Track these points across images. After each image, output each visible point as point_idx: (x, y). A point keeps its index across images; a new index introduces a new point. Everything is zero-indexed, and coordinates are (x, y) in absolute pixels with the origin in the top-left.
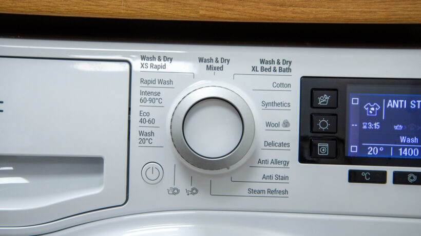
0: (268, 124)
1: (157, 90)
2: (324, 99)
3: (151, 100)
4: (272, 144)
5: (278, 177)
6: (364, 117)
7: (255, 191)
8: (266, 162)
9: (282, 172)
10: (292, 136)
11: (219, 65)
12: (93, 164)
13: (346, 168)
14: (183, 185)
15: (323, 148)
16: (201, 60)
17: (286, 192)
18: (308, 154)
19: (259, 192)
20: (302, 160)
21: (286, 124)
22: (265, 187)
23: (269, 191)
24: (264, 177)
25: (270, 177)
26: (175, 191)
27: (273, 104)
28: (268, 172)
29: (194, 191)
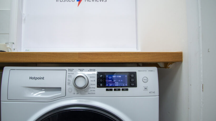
0: (91, 81)
1: (71, 75)
2: (101, 76)
3: (70, 77)
4: (92, 84)
5: (93, 90)
6: (109, 79)
7: (89, 93)
8: (91, 88)
9: (94, 89)
10: (96, 83)
11: (82, 70)
12: (59, 89)
13: (105, 88)
14: (76, 92)
15: (101, 85)
16: (79, 69)
17: (95, 93)
18: (99, 86)
19: (90, 93)
20: (98, 87)
21: (94, 81)
22: (91, 92)
23: (92, 93)
24: (91, 90)
25: (92, 90)
26: (74, 94)
27: (92, 77)
28: (91, 89)
29: (78, 94)
